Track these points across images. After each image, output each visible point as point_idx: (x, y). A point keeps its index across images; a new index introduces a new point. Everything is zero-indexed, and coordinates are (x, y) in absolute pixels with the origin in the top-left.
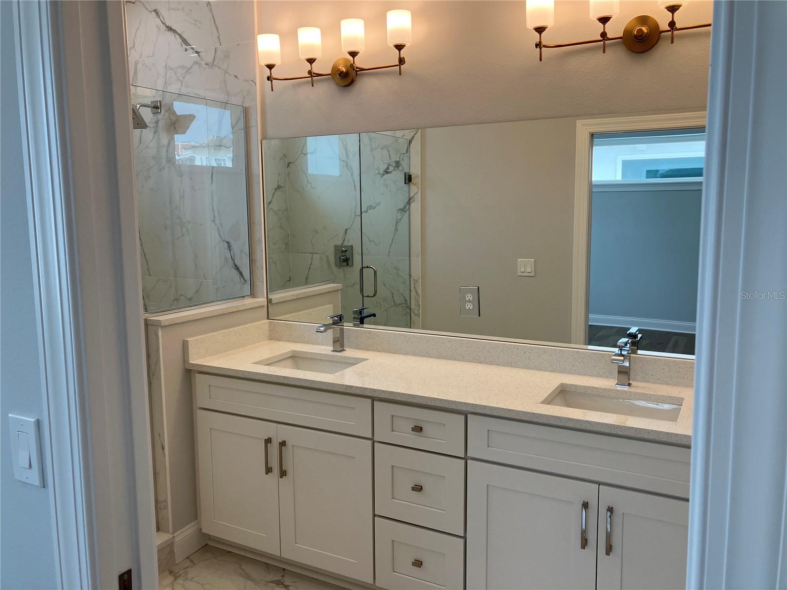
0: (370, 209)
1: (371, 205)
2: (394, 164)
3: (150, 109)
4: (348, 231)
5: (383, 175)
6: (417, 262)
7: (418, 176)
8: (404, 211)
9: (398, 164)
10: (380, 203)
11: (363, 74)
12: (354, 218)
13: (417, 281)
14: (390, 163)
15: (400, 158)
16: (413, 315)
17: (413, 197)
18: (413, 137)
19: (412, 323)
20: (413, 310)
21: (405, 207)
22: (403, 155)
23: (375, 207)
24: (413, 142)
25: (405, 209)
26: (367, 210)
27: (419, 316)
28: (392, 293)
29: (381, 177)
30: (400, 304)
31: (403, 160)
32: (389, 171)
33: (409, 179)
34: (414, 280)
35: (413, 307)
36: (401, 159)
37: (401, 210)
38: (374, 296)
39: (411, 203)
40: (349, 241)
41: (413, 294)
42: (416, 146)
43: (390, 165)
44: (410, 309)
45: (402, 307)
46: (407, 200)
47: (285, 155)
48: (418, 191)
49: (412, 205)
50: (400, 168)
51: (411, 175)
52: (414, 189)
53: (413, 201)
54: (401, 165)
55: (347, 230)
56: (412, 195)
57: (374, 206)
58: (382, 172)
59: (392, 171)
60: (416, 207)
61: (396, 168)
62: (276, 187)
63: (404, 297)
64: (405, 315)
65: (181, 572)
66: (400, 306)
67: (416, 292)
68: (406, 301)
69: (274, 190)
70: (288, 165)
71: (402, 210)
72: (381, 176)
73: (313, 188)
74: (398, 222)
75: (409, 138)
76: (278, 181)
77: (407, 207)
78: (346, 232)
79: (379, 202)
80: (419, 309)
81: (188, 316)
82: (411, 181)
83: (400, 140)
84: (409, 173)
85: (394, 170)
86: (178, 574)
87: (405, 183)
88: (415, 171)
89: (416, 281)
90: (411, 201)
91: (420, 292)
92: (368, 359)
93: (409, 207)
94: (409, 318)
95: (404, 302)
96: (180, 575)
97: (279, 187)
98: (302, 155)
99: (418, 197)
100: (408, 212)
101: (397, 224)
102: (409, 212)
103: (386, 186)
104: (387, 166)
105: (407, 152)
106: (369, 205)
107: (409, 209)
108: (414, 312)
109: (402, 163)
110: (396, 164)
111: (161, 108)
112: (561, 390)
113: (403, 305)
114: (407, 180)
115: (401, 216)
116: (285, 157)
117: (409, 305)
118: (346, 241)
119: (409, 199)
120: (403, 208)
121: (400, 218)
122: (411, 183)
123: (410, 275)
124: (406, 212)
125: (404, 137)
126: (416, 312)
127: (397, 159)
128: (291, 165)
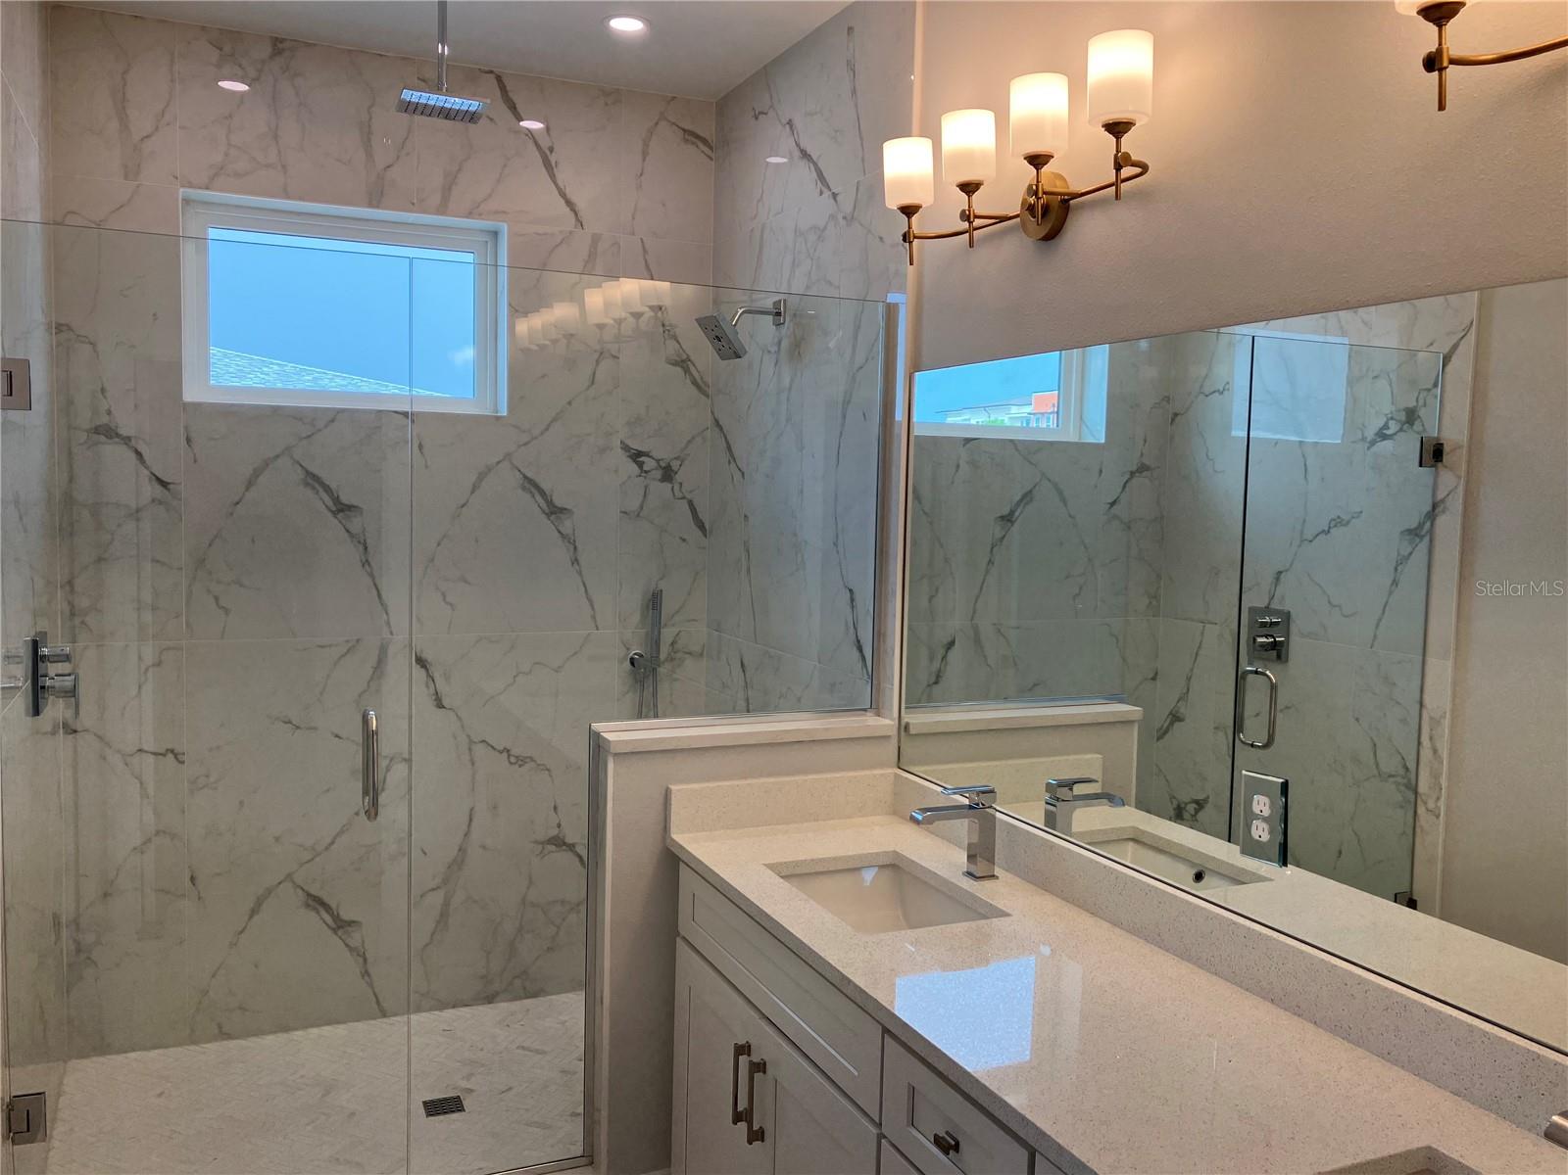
0: (1335, 526)
1: (1339, 517)
2: (1403, 417)
3: (771, 317)
4: (1282, 576)
5: (1373, 443)
6: (1441, 672)
7: (1461, 447)
8: (1417, 535)
9: (1411, 415)
10: (1361, 512)
12: (1300, 546)
13: (1439, 722)
14: (1391, 413)
15: (1417, 401)
16: (1421, 810)
17: (1443, 500)
18: (1455, 347)
19: (1418, 830)
20: (1424, 797)
21: (1421, 525)
22: (1425, 393)
23: (1348, 522)
24: (1454, 359)
25: (1422, 532)
26: (1330, 528)
27: (1438, 816)
28: (1375, 745)
29: (1369, 448)
30: (1391, 776)
31: (1425, 405)
32: (1388, 432)
33: (1434, 454)
34: (1431, 718)
35: (1423, 788)
36: (1421, 402)
37: (1410, 531)
38: (1266, 746)
39: (1437, 516)
40: (1283, 598)
41: (1427, 753)
43: (1392, 418)
44: (1416, 793)
45: (1397, 784)
46: (1428, 508)
47: (1167, 398)
48: (1457, 486)
49: (1442, 521)
50: (1417, 426)
51: (1442, 445)
52: (1447, 478)
53: (1443, 512)
54: (1419, 417)
55: (1280, 573)
56: (1440, 496)
57: (1345, 517)
58: (1370, 434)
59: (1395, 434)
60: (1448, 525)
61: (1406, 427)
62: (1134, 468)
63: (1403, 759)
64: (1402, 807)
66: (1391, 779)
67: (1435, 751)
68: (1406, 768)
69: (1127, 476)
71: (1414, 533)
72: (1367, 445)
73: (1216, 471)
74: (1402, 561)
75: (1446, 350)
76: (1142, 455)
77: (1427, 526)
78: (1277, 579)
79: (1359, 510)
80: (1438, 799)
81: (679, 739)
82: (1441, 461)
83: (1422, 355)
84: (1438, 438)
85: (1401, 430)
87: (1421, 466)
88: (1454, 432)
89: (1436, 722)
90: (1438, 509)
91: (1444, 752)
92: (1008, 915)
93: (1432, 525)
94: (1410, 814)
95: (1402, 771)
97: (1143, 468)
98: (1202, 397)
99: (1456, 504)
100: (1426, 540)
101: (1399, 568)
102: (1431, 541)
103: (1378, 469)
104: (1385, 419)
105: (1435, 385)
106: (1334, 517)
107: (1431, 531)
108: (1425, 803)
109: (1422, 412)
110: (1407, 413)
111: (785, 312)
112: (1427, 1170)
113: (1399, 779)
114: (1428, 457)
115: (1409, 549)
116: (1168, 402)
117: (1414, 782)
118: (1276, 600)
119: (1434, 506)
120: (1416, 529)
121: (1406, 554)
122: (1440, 464)
123: (1421, 704)
124: (1422, 537)
125: (1432, 349)
126: (1431, 805)
127: (1412, 404)
128: (1178, 418)
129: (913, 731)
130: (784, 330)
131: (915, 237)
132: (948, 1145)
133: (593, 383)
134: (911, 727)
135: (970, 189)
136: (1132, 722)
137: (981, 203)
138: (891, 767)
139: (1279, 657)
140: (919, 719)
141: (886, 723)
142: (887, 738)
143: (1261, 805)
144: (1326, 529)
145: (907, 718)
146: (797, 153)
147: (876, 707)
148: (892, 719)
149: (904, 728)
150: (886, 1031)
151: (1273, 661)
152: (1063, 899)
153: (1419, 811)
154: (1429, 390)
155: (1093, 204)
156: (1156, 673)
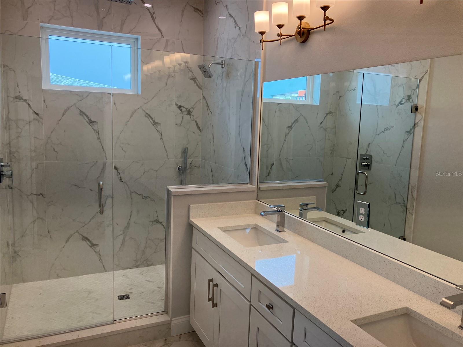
0: (386, 130)
1: (387, 128)
2: (407, 98)
3: (220, 65)
5: (398, 106)
6: (415, 173)
7: (423, 107)
8: (410, 133)
9: (409, 97)
11: (313, 33)
12: (375, 136)
14: (404, 96)
15: (411, 93)
17: (418, 123)
18: (423, 77)
19: (407, 219)
20: (409, 209)
21: (411, 130)
22: (414, 91)
23: (390, 129)
24: (422, 80)
25: (411, 132)
26: (384, 131)
27: (412, 215)
28: (395, 194)
29: (396, 107)
30: (400, 203)
31: (413, 94)
32: (402, 102)
33: (415, 109)
34: (412, 186)
35: (409, 206)
36: (412, 94)
37: (407, 132)
39: (416, 127)
40: (370, 151)
41: (410, 197)
42: (424, 83)
43: (404, 98)
44: (407, 208)
45: (401, 206)
46: (413, 125)
47: (338, 92)
48: (422, 118)
49: (417, 129)
50: (411, 100)
51: (418, 106)
52: (419, 116)
53: (418, 126)
54: (411, 98)
55: (369, 144)
56: (417, 121)
58: (397, 103)
59: (404, 103)
60: (419, 131)
61: (408, 101)
62: (328, 113)
63: (403, 198)
64: (402, 212)
65: (170, 342)
67: (412, 196)
68: (404, 201)
69: (326, 115)
70: (339, 98)
71: (409, 132)
72: (396, 106)
73: (352, 114)
74: (405, 141)
75: (420, 78)
76: (330, 109)
77: (413, 130)
78: (369, 146)
79: (393, 125)
80: (413, 209)
81: (193, 191)
82: (417, 111)
83: (413, 79)
84: (417, 104)
85: (406, 102)
86: (167, 343)
87: (411, 112)
88: (421, 103)
89: (413, 187)
90: (417, 125)
91: (415, 196)
92: (288, 242)
93: (414, 130)
94: (405, 214)
95: (403, 202)
96: (168, 344)
97: (330, 113)
98: (348, 91)
99: (421, 124)
100: (412, 134)
101: (404, 143)
102: (413, 136)
103: (399, 113)
104: (401, 99)
105: (417, 88)
106: (386, 128)
107: (414, 132)
108: (409, 211)
109: (413, 97)
110: (408, 97)
111: (224, 64)
112: (406, 314)
113: (402, 204)
114: (414, 110)
115: (407, 138)
116: (338, 93)
117: (406, 205)
118: (368, 152)
119: (415, 125)
120: (409, 131)
121: (406, 138)
122: (417, 112)
123: (409, 183)
124: (411, 134)
125: (416, 78)
126: (411, 211)
127: (409, 94)
128: (341, 98)
129: (261, 189)
130: (224, 69)
131: (264, 41)
132: (270, 307)
133: (166, 85)
134: (261, 188)
135: (281, 26)
136: (325, 187)
137: (284, 31)
138: (254, 200)
139: (368, 168)
140: (263, 186)
141: (254, 187)
142: (253, 191)
143: (362, 210)
144: (383, 131)
145: (259, 186)
146: (228, 15)
147: (251, 182)
148: (255, 186)
149: (259, 188)
150: (252, 275)
151: (366, 169)
152: (304, 237)
153: (407, 214)
154: (415, 90)
155: (317, 32)
156: (332, 173)
